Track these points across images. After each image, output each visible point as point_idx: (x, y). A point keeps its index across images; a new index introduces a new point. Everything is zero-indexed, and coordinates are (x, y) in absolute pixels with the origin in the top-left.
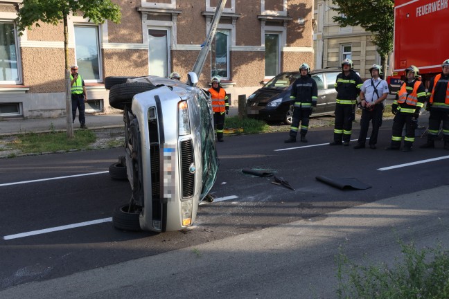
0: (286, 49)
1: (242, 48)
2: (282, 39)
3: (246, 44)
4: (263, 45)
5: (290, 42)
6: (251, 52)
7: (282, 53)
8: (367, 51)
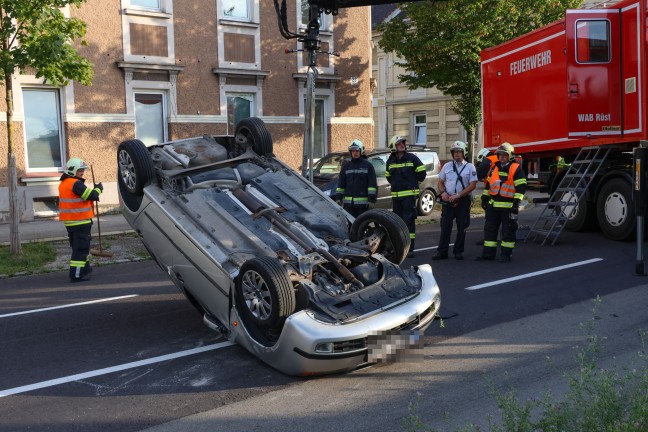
0: (334, 121)
1: (272, 120)
2: (329, 106)
3: (279, 113)
4: (302, 115)
5: (340, 110)
6: (286, 125)
7: (329, 126)
8: (447, 122)
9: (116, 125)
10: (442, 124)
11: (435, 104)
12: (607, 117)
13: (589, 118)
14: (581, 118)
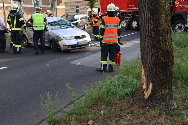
0: (57, 7)
1: (44, 6)
2: (56, 3)
3: (45, 5)
4: (50, 5)
5: (58, 4)
6: (47, 8)
7: (56, 8)
8: (71, 9)
9: (9, 7)
10: (70, 9)
11: (67, 4)
12: (133, 6)
13: (131, 6)
14: (130, 6)
